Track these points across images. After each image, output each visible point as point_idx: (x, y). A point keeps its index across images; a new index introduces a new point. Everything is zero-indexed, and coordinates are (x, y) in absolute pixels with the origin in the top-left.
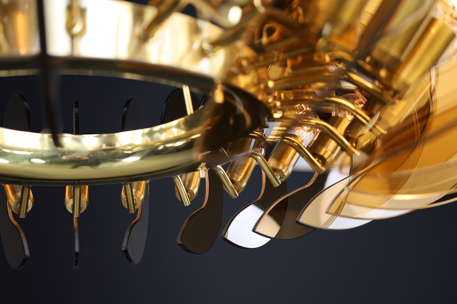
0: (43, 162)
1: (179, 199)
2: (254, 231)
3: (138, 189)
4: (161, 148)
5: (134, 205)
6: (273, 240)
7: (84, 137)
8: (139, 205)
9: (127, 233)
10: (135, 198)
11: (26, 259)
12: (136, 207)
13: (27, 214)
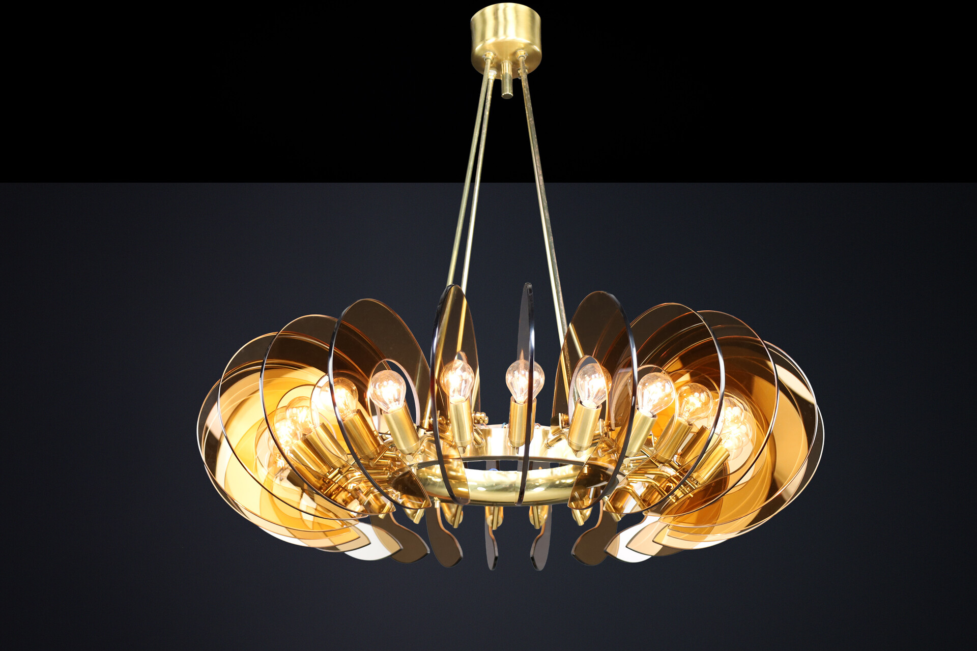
0: (485, 489)
1: (575, 519)
2: (626, 547)
3: (542, 510)
4: (557, 482)
5: (539, 522)
6: (653, 558)
7: (509, 473)
8: (543, 523)
9: (533, 545)
10: (540, 517)
11: (460, 559)
12: (541, 525)
13: (460, 525)
